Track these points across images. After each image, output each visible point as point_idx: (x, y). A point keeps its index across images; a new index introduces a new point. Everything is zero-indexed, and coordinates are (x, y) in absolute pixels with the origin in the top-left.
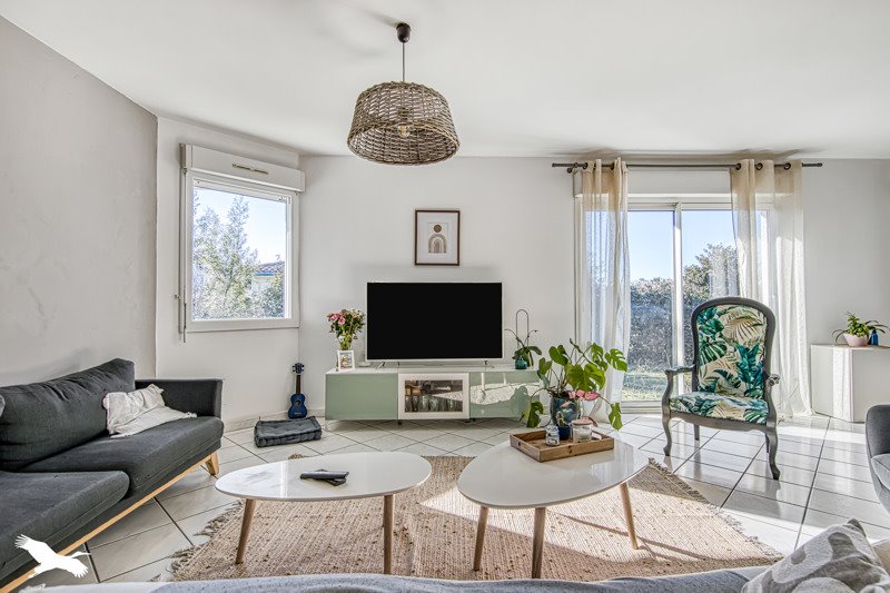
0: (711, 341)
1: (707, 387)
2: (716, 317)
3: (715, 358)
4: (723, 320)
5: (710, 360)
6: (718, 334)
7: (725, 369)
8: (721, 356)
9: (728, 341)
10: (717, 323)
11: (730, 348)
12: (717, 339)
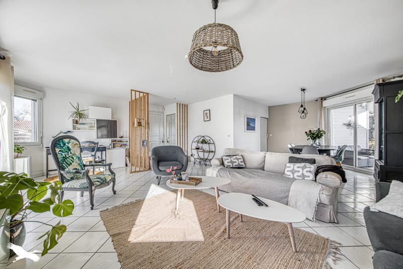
0: (67, 156)
1: (71, 178)
2: (67, 144)
3: (71, 164)
4: (70, 146)
5: (69, 165)
6: (70, 152)
7: (76, 167)
8: (73, 162)
9: (73, 155)
10: (68, 147)
11: (75, 158)
12: (70, 155)
